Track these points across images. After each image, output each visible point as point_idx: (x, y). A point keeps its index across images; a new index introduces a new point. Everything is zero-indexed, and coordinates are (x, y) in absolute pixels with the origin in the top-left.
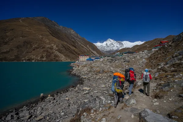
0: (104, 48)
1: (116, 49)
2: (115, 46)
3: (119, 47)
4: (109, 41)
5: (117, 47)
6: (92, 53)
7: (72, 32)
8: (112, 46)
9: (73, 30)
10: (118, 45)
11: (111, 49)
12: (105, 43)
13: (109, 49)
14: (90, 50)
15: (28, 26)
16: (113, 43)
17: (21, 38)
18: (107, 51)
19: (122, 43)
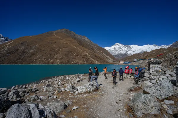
0: (112, 52)
1: (124, 53)
2: (123, 50)
3: (127, 50)
4: (117, 45)
5: (125, 50)
6: (106, 57)
7: (86, 39)
8: (120, 50)
9: (86, 38)
10: (126, 49)
11: (119, 53)
12: (113, 47)
13: (117, 53)
14: (104, 55)
15: (62, 39)
16: (121, 47)
17: (64, 48)
18: (115, 55)
19: (130, 47)
